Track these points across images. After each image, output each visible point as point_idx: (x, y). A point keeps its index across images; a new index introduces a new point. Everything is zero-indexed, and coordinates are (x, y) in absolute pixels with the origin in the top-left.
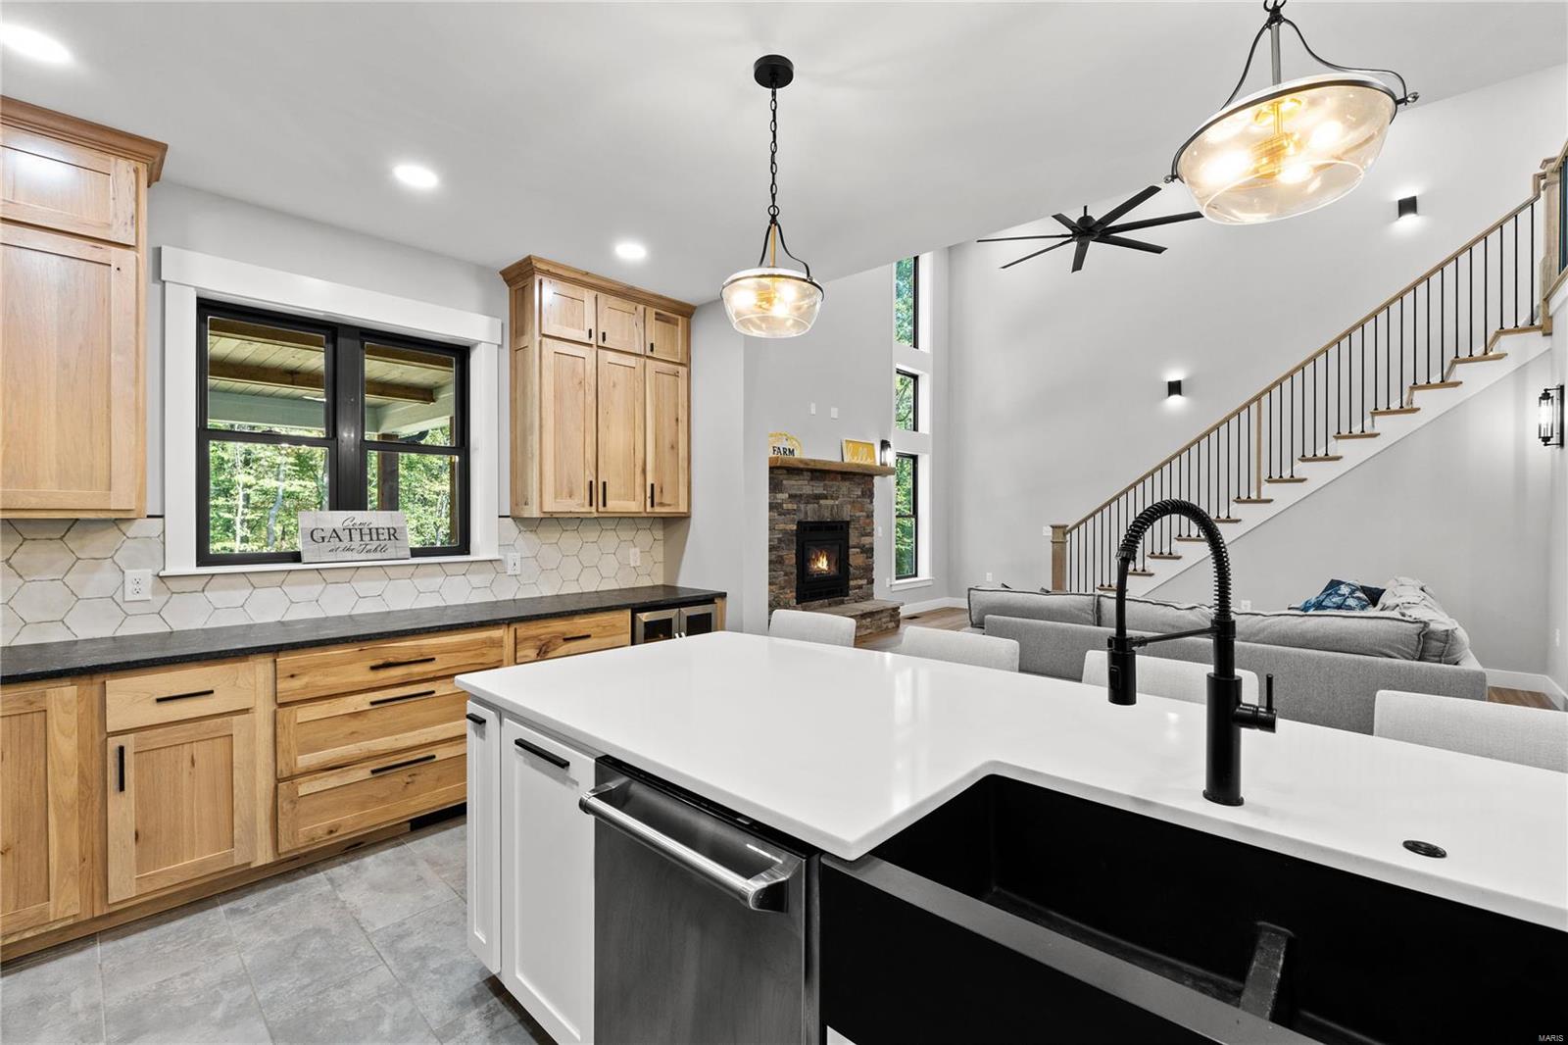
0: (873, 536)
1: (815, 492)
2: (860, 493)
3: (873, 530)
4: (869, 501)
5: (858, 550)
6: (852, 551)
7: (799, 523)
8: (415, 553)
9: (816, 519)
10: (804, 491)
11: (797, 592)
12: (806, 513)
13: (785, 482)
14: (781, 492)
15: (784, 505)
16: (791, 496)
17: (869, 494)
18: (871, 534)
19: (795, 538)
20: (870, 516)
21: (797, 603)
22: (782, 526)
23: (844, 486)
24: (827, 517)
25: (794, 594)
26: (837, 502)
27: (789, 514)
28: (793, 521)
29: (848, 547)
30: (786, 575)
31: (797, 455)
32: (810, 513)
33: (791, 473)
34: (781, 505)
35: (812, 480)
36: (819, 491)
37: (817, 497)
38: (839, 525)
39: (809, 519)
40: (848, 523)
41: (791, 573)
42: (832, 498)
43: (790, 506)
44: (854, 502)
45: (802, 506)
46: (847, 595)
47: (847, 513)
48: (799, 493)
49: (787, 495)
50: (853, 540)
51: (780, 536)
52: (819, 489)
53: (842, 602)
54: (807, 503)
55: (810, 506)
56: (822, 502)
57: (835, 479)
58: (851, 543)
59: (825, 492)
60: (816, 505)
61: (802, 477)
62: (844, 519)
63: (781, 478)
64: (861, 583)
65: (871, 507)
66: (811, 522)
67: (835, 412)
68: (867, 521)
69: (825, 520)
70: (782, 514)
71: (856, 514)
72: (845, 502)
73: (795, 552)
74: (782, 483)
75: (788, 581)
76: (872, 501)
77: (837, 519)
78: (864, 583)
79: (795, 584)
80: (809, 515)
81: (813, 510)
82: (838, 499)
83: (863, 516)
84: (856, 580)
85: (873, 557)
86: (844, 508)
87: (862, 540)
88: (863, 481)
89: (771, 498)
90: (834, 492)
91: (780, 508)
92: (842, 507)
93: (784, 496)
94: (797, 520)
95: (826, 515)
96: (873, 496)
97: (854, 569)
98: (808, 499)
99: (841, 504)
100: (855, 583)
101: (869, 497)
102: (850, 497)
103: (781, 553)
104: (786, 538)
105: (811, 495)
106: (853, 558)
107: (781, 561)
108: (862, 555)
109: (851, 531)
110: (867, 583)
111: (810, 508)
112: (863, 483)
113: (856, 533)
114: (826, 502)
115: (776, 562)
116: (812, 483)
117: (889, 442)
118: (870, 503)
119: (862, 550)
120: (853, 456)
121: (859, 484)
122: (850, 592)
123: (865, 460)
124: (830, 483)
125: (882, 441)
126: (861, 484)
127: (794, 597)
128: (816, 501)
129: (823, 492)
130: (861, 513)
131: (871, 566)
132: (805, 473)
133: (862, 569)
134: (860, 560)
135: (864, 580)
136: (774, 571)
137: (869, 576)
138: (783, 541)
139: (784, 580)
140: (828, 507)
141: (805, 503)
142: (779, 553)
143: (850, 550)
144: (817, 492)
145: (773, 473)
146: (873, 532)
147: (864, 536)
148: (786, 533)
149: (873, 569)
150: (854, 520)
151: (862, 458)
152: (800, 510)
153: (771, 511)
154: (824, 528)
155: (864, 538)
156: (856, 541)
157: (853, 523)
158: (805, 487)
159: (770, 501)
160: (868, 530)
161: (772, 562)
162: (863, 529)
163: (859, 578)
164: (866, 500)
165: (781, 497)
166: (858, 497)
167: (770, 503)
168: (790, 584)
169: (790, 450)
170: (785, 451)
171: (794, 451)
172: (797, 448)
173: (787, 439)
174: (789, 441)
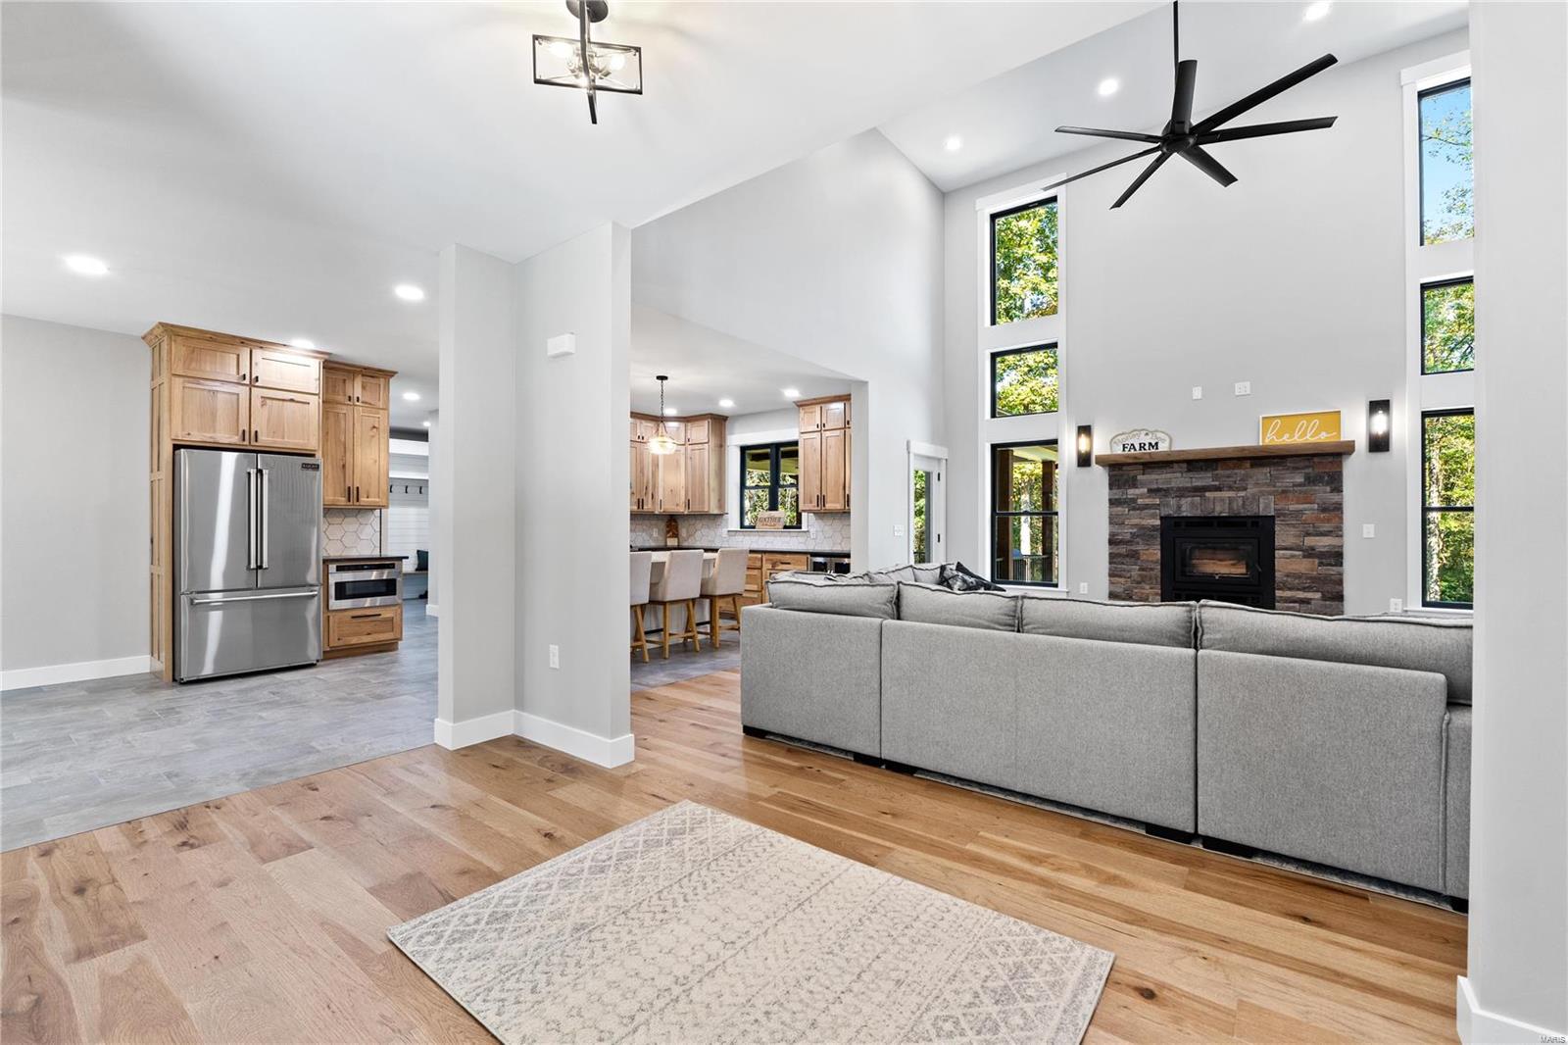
0: (1341, 536)
1: (1194, 484)
2: (1302, 480)
3: (1340, 529)
4: (1328, 489)
5: (1301, 553)
6: (1278, 553)
7: (1162, 518)
8: (785, 527)
9: (1198, 513)
10: (1173, 485)
11: (1162, 589)
12: (1179, 507)
13: (1139, 477)
14: (1134, 486)
16: (1150, 491)
17: (1335, 482)
18: (1337, 531)
19: (1158, 534)
20: (1338, 508)
22: (1133, 521)
23: (1262, 474)
24: (1221, 510)
26: (1242, 494)
27: (1146, 509)
28: (1153, 516)
29: (1274, 549)
30: (1139, 570)
31: (1163, 447)
32: (1188, 508)
33: (1150, 468)
34: (1134, 500)
35: (1189, 470)
36: (1209, 482)
37: (1200, 490)
38: (1249, 521)
39: (1184, 514)
40: (1273, 517)
41: (1152, 569)
42: (1230, 488)
43: (1147, 501)
44: (1283, 492)
45: (1173, 502)
47: (1266, 506)
48: (1165, 487)
49: (1146, 490)
50: (1283, 536)
51: (1135, 530)
52: (1204, 479)
54: (1181, 496)
55: (1183, 501)
56: (1207, 494)
57: (1239, 467)
58: (1276, 544)
59: (1217, 483)
60: (1197, 499)
61: (1169, 470)
62: (1261, 514)
63: (1132, 474)
64: (1309, 595)
65: (1335, 497)
66: (1187, 517)
67: (1242, 388)
68: (1322, 516)
69: (1216, 514)
70: (1134, 509)
71: (1292, 507)
72: (1262, 493)
73: (1159, 547)
74: (1134, 478)
75: (1146, 576)
76: (1338, 489)
77: (1243, 513)
78: (1318, 595)
79: (1159, 580)
80: (1183, 509)
81: (1192, 503)
82: (1245, 489)
83: (1309, 510)
84: (1290, 589)
85: (1341, 565)
86: (1261, 500)
87: (1309, 541)
88: (1307, 463)
89: (1118, 494)
90: (1235, 482)
91: (1131, 504)
92: (1256, 499)
93: (1137, 491)
94: (1162, 515)
95: (1218, 509)
96: (1342, 482)
97: (1287, 576)
98: (1182, 492)
99: (1254, 495)
100: (1288, 594)
101: (1328, 484)
102: (1274, 486)
103: (1133, 548)
104: (1144, 533)
105: (1187, 488)
106: (1286, 563)
107: (1134, 555)
108: (1311, 560)
109: (1277, 528)
110: (1324, 598)
111: (1186, 503)
112: (1307, 467)
113: (1293, 531)
114: (1218, 494)
115: (1127, 556)
116: (1190, 475)
117: (1388, 401)
118: (1331, 492)
119: (1310, 553)
120: (1279, 435)
121: (1298, 468)
122: (1277, 604)
123: (1312, 437)
124: (1228, 472)
125: (1371, 402)
126: (1303, 468)
127: (1157, 594)
128: (1199, 494)
129: (1213, 483)
130: (1306, 506)
131: (1333, 577)
132: (1175, 465)
133: (1311, 578)
134: (1304, 566)
135: (1317, 591)
136: (1123, 563)
137: (1328, 588)
138: (1138, 536)
139: (1140, 575)
140: (1222, 500)
141: (1177, 496)
142: (1129, 548)
143: (1276, 552)
144: (1196, 484)
145: (1120, 469)
146: (1341, 530)
147: (1317, 535)
148: (1142, 527)
149: (1340, 582)
150: (1284, 515)
151: (1304, 434)
152: (1167, 505)
153: (1117, 506)
154: (1216, 524)
155: (1317, 538)
156: (1291, 541)
157: (1282, 518)
158: (1177, 479)
159: (1117, 497)
160: (1326, 527)
161: (1119, 555)
162: (1314, 527)
163: (1298, 590)
164: (1317, 488)
165: (1132, 492)
166: (1294, 486)
167: (1116, 499)
168: (1151, 579)
169: (1150, 444)
170: (1142, 446)
171: (1157, 444)
172: (1163, 440)
173: (1147, 434)
174: (1150, 435)
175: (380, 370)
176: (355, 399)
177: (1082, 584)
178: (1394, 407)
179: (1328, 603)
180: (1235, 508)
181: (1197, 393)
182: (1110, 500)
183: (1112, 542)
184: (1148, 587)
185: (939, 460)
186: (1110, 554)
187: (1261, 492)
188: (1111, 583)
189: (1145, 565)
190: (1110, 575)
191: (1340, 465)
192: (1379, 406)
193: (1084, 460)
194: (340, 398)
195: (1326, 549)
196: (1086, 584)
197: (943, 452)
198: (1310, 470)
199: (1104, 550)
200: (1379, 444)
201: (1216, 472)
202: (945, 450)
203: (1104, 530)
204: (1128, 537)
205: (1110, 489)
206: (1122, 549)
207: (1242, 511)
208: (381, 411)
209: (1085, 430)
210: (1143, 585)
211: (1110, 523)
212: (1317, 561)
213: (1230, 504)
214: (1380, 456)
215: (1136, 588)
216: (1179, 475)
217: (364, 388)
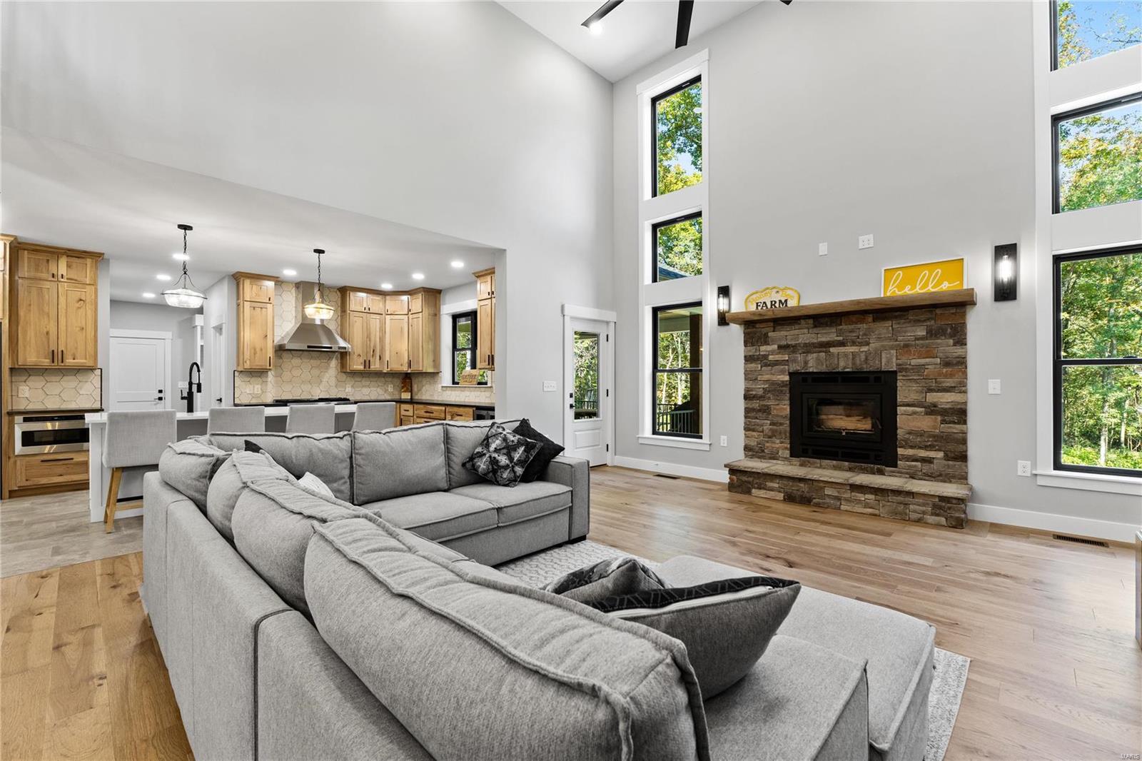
0: (965, 392)
1: (819, 340)
2: (921, 332)
4: (951, 342)
5: (923, 409)
6: (900, 410)
7: (791, 374)
8: (478, 384)
9: (823, 368)
10: (800, 341)
11: (791, 443)
12: (806, 363)
13: (770, 334)
14: (766, 343)
15: (771, 357)
16: (780, 347)
17: (959, 336)
18: (961, 387)
19: (787, 389)
20: (962, 362)
21: (791, 456)
22: (766, 377)
23: (884, 328)
24: (844, 365)
25: (789, 446)
26: (865, 349)
27: (776, 365)
28: (782, 372)
29: (894, 405)
30: (770, 425)
31: (792, 303)
32: (814, 363)
34: (765, 357)
35: (815, 326)
36: (833, 337)
37: (826, 346)
38: (872, 377)
39: (811, 370)
40: (895, 372)
41: (781, 424)
42: (854, 343)
43: (778, 357)
44: (906, 346)
45: (800, 357)
46: (895, 466)
47: (889, 361)
48: (793, 343)
49: (776, 347)
50: (906, 392)
52: (828, 335)
53: (881, 472)
54: (808, 352)
55: (810, 357)
56: (832, 350)
57: (862, 321)
59: (841, 338)
60: (823, 354)
61: (797, 327)
62: (883, 369)
63: (764, 331)
64: (932, 454)
65: (958, 351)
66: (813, 373)
67: (866, 241)
68: (945, 370)
69: (840, 370)
70: (766, 365)
71: (914, 362)
72: (884, 348)
73: (788, 402)
74: (766, 335)
75: (776, 431)
76: (961, 341)
77: (866, 368)
78: (941, 455)
79: (788, 435)
80: (810, 365)
81: (818, 359)
82: (868, 344)
83: (932, 364)
84: (912, 447)
85: (965, 422)
86: (883, 355)
87: (932, 397)
88: (929, 315)
89: (752, 350)
90: (858, 338)
91: (762, 359)
92: (878, 353)
93: (769, 348)
94: (790, 371)
95: (842, 364)
96: (966, 334)
97: (910, 433)
98: (809, 348)
99: (876, 350)
100: (910, 452)
101: (951, 336)
102: (897, 340)
103: (765, 403)
104: (775, 388)
105: (813, 344)
106: (908, 421)
107: (766, 410)
108: (933, 417)
109: (899, 384)
110: (947, 458)
111: (812, 358)
112: (928, 319)
113: (915, 387)
114: (842, 349)
115: (760, 411)
116: (815, 330)
117: (1016, 244)
118: (954, 345)
119: (932, 410)
120: (900, 287)
121: (919, 321)
122: (899, 462)
123: (932, 288)
124: (851, 327)
125: (996, 247)
126: (925, 321)
127: (786, 448)
128: (824, 349)
129: (836, 338)
130: (928, 360)
131: (956, 436)
132: (802, 321)
133: (934, 436)
134: (927, 423)
135: (940, 450)
136: (757, 418)
137: (951, 447)
138: (769, 391)
139: (771, 429)
140: (846, 355)
141: (804, 353)
142: (762, 403)
143: (898, 408)
144: (824, 339)
145: (754, 327)
146: (965, 386)
147: (939, 391)
148: (773, 383)
149: (964, 441)
150: (906, 370)
151: (926, 284)
152: (795, 361)
153: (751, 363)
154: (840, 379)
155: (940, 394)
156: (913, 397)
157: (904, 373)
158: (803, 335)
159: (751, 354)
160: (949, 382)
161: (753, 410)
162: (936, 382)
163: (920, 448)
164: (939, 341)
165: (764, 349)
166: (917, 339)
167: (750, 356)
168: (780, 433)
169: (780, 301)
170: (773, 303)
171: (786, 301)
172: (792, 297)
173: (778, 292)
174: (781, 293)
175: (85, 252)
176: (60, 276)
177: (722, 437)
178: (1023, 253)
179: (951, 463)
180: (858, 362)
181: (823, 249)
182: (745, 357)
183: (747, 397)
184: (778, 441)
185: (608, 323)
186: (745, 408)
187: (883, 346)
188: (746, 436)
189: (775, 420)
190: (746, 429)
191: (964, 315)
192: (1007, 250)
193: (723, 320)
194: (44, 275)
195: (948, 406)
196: (726, 437)
197: (611, 316)
198: (933, 322)
199: (740, 405)
200: (1006, 292)
201: (841, 327)
202: (614, 314)
203: (740, 386)
204: (760, 392)
205: (745, 346)
206: (756, 404)
207: (865, 366)
208: (87, 286)
209: (724, 291)
210: (774, 439)
211: (746, 379)
212: (939, 418)
213: (853, 359)
214: (1006, 306)
215: (767, 442)
216: (806, 331)
217: (69, 266)
